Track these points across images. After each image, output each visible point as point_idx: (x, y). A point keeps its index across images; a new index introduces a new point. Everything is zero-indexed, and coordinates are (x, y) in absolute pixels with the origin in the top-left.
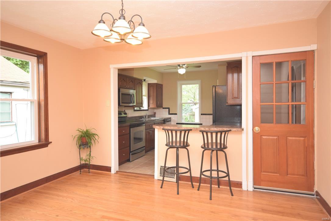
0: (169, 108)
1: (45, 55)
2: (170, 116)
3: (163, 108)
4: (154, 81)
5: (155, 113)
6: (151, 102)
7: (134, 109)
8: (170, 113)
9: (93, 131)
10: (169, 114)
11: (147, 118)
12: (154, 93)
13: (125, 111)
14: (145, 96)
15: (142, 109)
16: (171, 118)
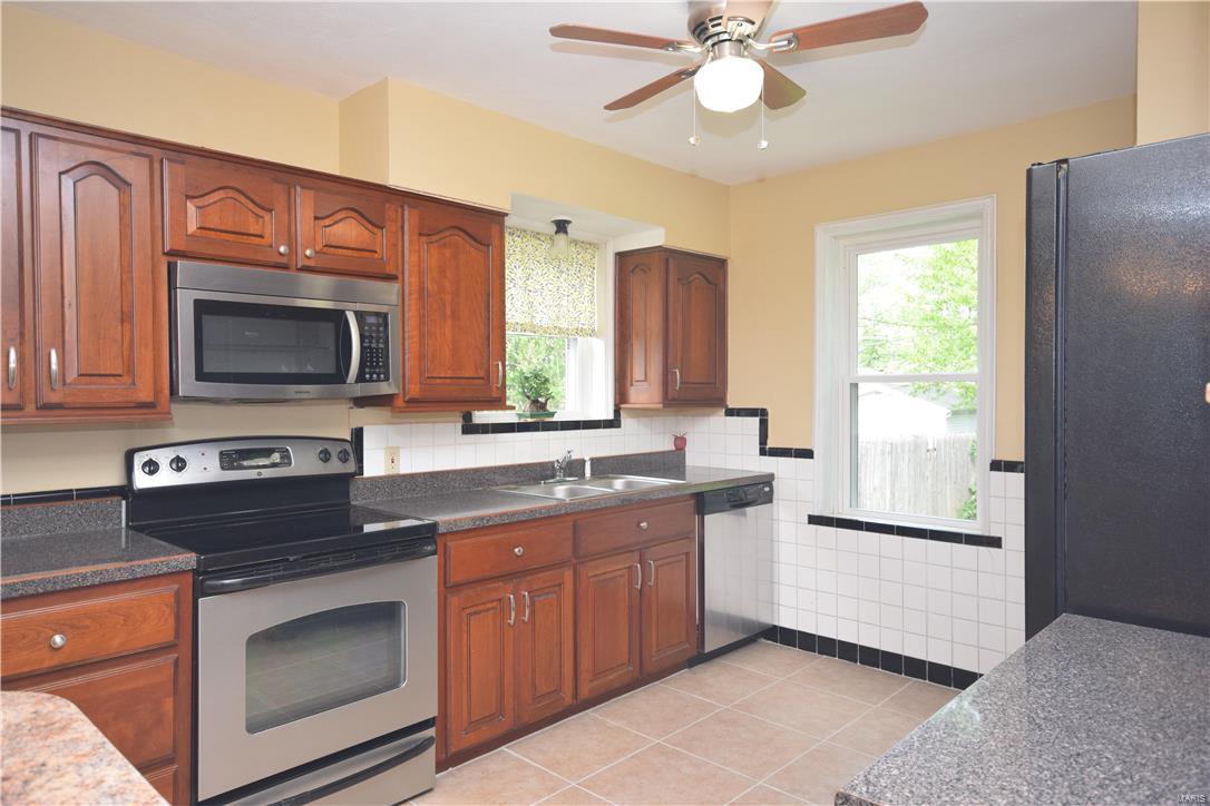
0: (762, 414)
2: (767, 465)
3: (731, 412)
4: (651, 237)
5: (680, 443)
7: (467, 417)
8: (771, 444)
10: (763, 452)
11: (588, 474)
12: (649, 317)
13: (358, 435)
14: (593, 333)
15: (555, 419)
16: (771, 476)
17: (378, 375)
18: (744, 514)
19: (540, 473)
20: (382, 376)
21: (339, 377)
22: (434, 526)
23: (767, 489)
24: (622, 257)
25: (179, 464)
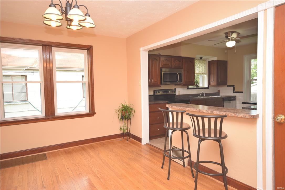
0: (233, 86)
1: (91, 48)
2: (235, 94)
3: (228, 86)
4: (215, 58)
5: (219, 91)
6: (212, 79)
7: (188, 87)
8: (235, 91)
9: (132, 107)
10: (234, 92)
11: (205, 95)
12: (214, 71)
13: (175, 89)
14: (205, 74)
15: (199, 87)
16: (235, 96)
17: (181, 81)
18: (230, 102)
19: (198, 95)
21: (176, 82)
22: (189, 100)
23: (234, 98)
24: (209, 62)
25: (159, 92)
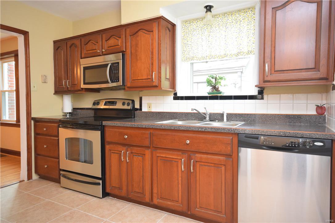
13: (141, 99)
17: (116, 80)
20: (117, 81)
25: (98, 104)
